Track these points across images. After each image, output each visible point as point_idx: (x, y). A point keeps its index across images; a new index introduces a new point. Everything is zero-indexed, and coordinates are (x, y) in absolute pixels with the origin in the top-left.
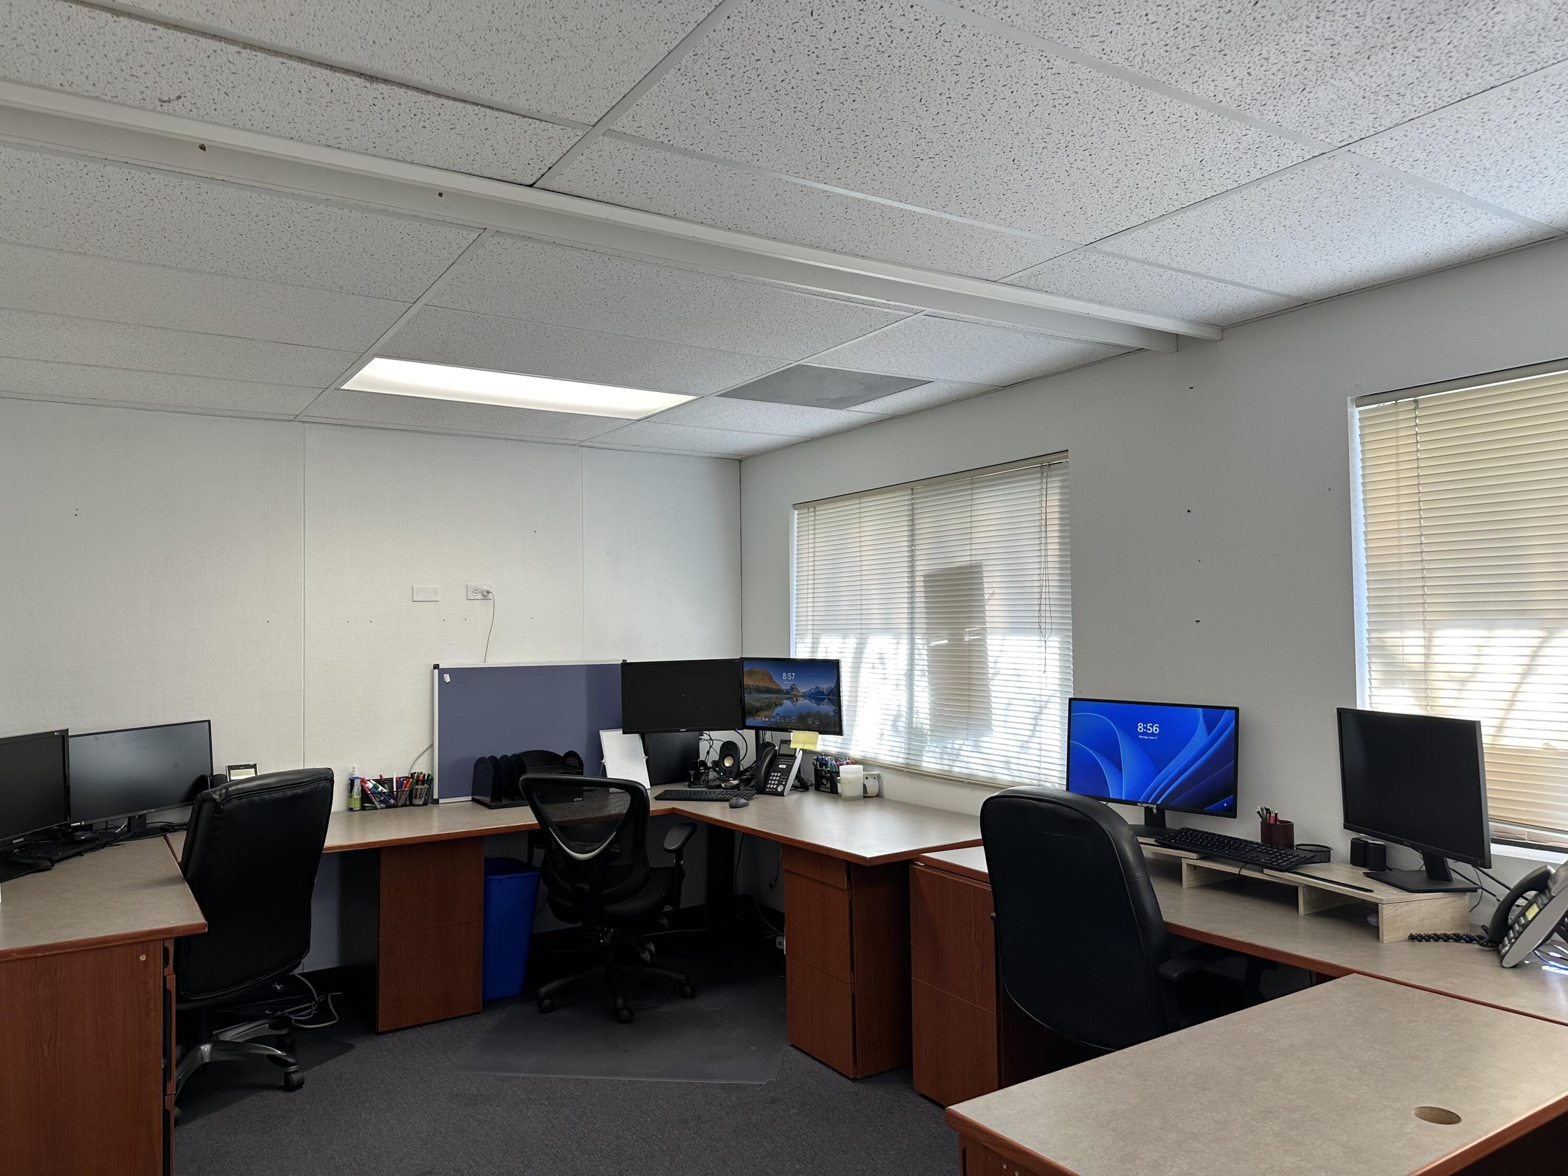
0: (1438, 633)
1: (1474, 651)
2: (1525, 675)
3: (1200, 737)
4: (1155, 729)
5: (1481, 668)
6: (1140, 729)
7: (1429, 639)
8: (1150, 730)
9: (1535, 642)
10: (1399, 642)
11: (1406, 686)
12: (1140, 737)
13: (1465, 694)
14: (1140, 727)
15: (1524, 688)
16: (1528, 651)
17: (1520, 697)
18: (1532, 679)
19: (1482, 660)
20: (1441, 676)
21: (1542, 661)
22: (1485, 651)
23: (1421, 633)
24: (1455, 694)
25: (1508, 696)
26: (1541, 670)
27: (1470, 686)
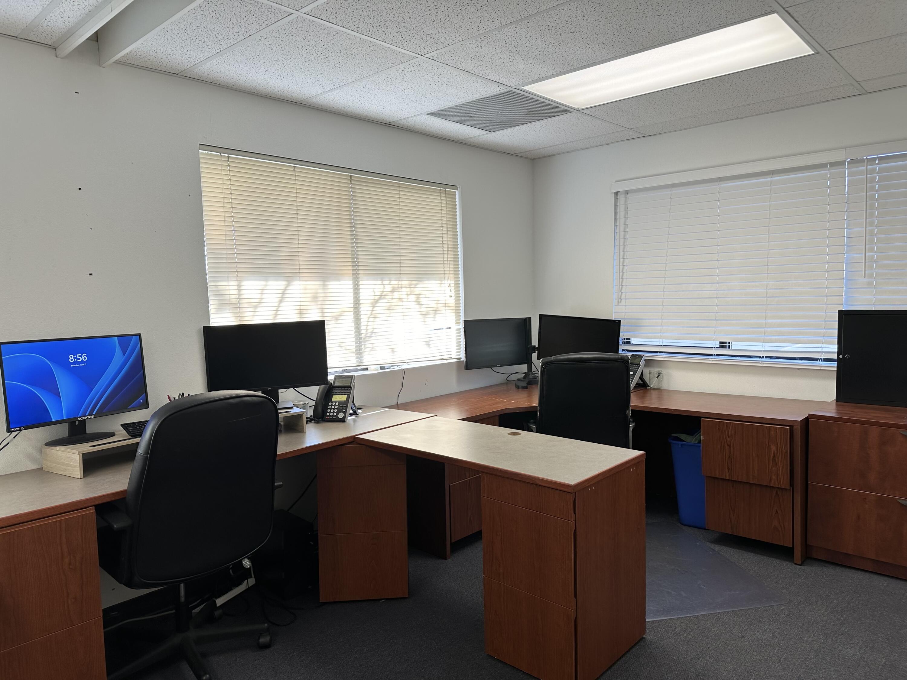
0: (244, 283)
1: (259, 292)
2: (281, 302)
3: (118, 358)
4: (84, 358)
5: (263, 300)
6: (72, 360)
7: (239, 286)
8: (79, 359)
9: (283, 287)
10: (227, 288)
11: (231, 312)
12: (72, 366)
13: (257, 314)
14: (71, 358)
15: (280, 308)
16: (280, 291)
17: (279, 313)
18: (282, 304)
19: (264, 296)
20: (246, 305)
21: (287, 296)
22: (265, 292)
23: (235, 283)
24: (251, 314)
25: (273, 313)
26: (286, 300)
27: (259, 309)
